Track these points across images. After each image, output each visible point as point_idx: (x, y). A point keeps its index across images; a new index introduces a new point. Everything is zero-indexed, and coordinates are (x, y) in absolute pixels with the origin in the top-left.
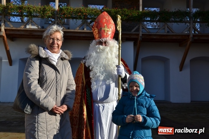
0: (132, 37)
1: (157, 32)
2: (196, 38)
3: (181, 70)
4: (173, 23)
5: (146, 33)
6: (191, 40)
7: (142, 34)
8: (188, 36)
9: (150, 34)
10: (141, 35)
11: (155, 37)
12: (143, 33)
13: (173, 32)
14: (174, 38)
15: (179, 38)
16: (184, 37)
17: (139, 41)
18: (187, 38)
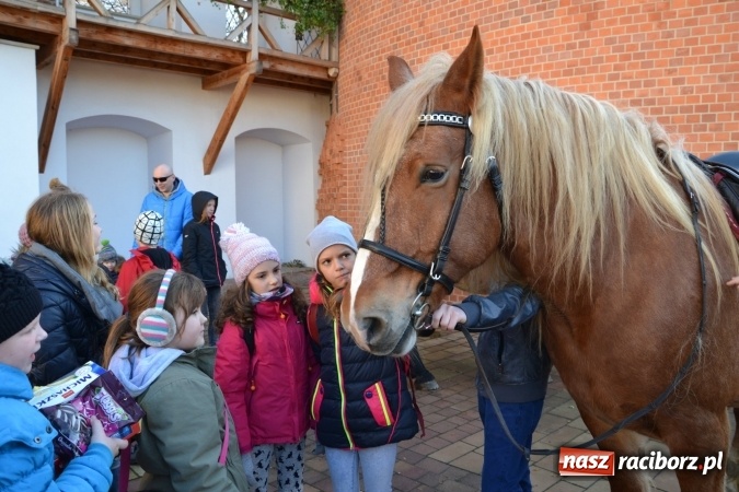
0: (31, 24)
1: (137, 23)
2: (266, 65)
3: (208, 171)
5: (93, 17)
6: (251, 69)
7: (79, 22)
8: (244, 53)
9: (110, 23)
10: (71, 22)
11: (128, 42)
12: (81, 18)
13: (196, 33)
14: (199, 53)
15: (215, 56)
16: (229, 54)
17: (66, 47)
18: (238, 59)
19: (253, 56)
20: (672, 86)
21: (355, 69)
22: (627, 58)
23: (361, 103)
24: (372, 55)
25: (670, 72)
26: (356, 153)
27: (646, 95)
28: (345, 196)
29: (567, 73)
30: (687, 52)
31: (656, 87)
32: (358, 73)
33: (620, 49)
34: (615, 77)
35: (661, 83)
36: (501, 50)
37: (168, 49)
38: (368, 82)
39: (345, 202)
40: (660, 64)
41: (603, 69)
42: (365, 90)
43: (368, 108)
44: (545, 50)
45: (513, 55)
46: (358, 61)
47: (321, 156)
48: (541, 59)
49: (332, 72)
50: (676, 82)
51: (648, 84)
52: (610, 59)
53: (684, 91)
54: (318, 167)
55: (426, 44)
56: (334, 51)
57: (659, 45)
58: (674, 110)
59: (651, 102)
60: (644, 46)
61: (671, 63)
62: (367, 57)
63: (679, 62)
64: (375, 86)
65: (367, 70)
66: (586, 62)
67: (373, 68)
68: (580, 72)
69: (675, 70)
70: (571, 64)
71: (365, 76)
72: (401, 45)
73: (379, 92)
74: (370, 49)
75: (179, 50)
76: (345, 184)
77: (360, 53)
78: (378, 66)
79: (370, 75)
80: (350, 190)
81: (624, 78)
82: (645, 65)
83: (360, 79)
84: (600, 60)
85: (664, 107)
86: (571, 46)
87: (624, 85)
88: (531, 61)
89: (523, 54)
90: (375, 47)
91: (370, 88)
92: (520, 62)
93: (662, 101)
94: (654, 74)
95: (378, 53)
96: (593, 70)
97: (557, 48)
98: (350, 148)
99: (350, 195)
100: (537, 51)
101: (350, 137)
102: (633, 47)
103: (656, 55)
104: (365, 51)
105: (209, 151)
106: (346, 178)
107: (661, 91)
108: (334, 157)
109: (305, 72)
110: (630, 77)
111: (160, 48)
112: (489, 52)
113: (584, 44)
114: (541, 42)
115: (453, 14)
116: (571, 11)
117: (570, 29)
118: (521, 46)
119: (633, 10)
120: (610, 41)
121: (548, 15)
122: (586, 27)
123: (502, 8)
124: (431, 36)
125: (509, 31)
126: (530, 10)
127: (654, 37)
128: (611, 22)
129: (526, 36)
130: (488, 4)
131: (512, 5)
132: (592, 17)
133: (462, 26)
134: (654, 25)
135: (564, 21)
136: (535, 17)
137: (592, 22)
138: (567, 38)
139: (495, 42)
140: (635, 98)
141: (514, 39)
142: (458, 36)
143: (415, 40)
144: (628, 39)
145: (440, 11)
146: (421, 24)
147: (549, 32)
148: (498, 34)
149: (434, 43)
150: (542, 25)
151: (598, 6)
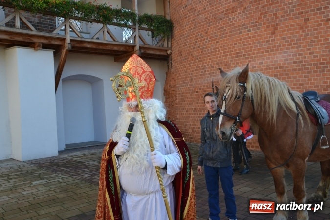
0: (54, 42)
1: (92, 38)
2: (142, 51)
4: (116, 27)
5: (76, 37)
7: (71, 40)
8: (133, 47)
9: (83, 39)
10: (68, 41)
11: (88, 46)
12: (72, 38)
13: (115, 41)
14: (116, 48)
15: (122, 49)
16: (127, 48)
17: (67, 50)
18: (131, 49)
19: (137, 48)
20: (309, 55)
21: (179, 51)
22: (291, 45)
23: (182, 65)
24: (186, 45)
25: (308, 50)
26: (181, 86)
27: (299, 59)
28: (177, 104)
29: (267, 52)
30: (315, 41)
31: (303, 56)
32: (181, 53)
33: (288, 41)
34: (286, 53)
35: (305, 54)
36: (240, 43)
37: (104, 48)
38: (185, 57)
39: (177, 107)
40: (304, 47)
41: (281, 50)
42: (184, 59)
43: (185, 67)
44: (258, 43)
45: (245, 45)
46: (180, 48)
47: (165, 87)
48: (256, 46)
49: (169, 52)
50: (311, 53)
51: (300, 55)
52: (283, 46)
53: (314, 57)
54: (163, 92)
55: (209, 41)
56: (170, 43)
57: (303, 39)
58: (311, 65)
59: (301, 62)
60: (297, 40)
61: (309, 46)
62: (184, 46)
63: (312, 45)
64: (188, 58)
65: (184, 51)
66: (274, 47)
67: (187, 51)
68: (272, 51)
69: (310, 49)
70: (269, 48)
71: (184, 54)
72: (199, 41)
73: (190, 61)
74: (185, 43)
75: (108, 48)
76: (177, 99)
77: (181, 44)
78: (189, 50)
79: (186, 54)
80: (179, 102)
81: (290, 53)
82: (297, 47)
83: (182, 55)
84: (280, 46)
85: (307, 63)
86: (268, 41)
87: (290, 55)
88: (252, 47)
89: (249, 44)
90: (187, 42)
91: (186, 59)
92: (248, 48)
93: (306, 61)
94: (302, 50)
95: (189, 44)
96: (277, 50)
97: (263, 42)
98: (178, 84)
99: (179, 104)
100: (254, 43)
101: (178, 79)
102: (293, 40)
103: (302, 43)
104: (183, 43)
106: (177, 97)
107: (305, 57)
108: (171, 88)
109: (158, 53)
110: (292, 52)
111: (101, 47)
112: (235, 44)
113: (273, 40)
114: (256, 40)
115: (219, 29)
116: (267, 27)
117: (267, 34)
118: (248, 41)
119: (292, 26)
120: (283, 38)
121: (258, 29)
122: (273, 33)
123: (240, 26)
124: (211, 38)
125: (243, 36)
126: (251, 27)
127: (301, 36)
128: (283, 31)
129: (250, 37)
130: (234, 24)
131: (243, 25)
132: (276, 29)
133: (223, 34)
134: (301, 31)
135: (265, 31)
136: (253, 30)
137: (276, 31)
138: (266, 38)
139: (237, 40)
140: (295, 60)
141: (245, 39)
142: (222, 38)
143: (204, 39)
144: (290, 37)
145: (214, 27)
146: (207, 33)
147: (259, 36)
148: (238, 37)
149: (212, 40)
150: (256, 33)
151: (277, 25)
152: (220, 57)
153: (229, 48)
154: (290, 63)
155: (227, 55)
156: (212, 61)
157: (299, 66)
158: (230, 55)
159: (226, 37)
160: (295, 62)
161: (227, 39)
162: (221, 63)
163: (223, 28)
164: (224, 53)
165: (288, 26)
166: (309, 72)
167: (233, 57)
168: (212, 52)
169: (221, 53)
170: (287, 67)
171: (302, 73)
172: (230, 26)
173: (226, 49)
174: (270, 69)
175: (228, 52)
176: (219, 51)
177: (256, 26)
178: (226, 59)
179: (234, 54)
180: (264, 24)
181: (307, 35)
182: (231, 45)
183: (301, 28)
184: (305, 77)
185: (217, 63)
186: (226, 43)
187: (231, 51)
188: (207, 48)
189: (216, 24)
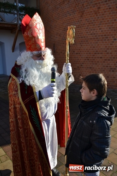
3: (13, 51)
6: (18, 29)
8: (16, 25)
13: (4, 21)
14: (6, 26)
15: (9, 26)
16: (13, 26)
19: (19, 25)
20: (99, 30)
22: (90, 23)
25: (99, 27)
27: (94, 32)
30: (102, 22)
31: (96, 30)
33: (88, 21)
34: (87, 28)
35: (97, 29)
36: (66, 22)
40: (97, 25)
41: (85, 26)
44: (74, 22)
48: (73, 24)
50: (100, 29)
51: (94, 30)
52: (86, 24)
53: (101, 31)
57: (97, 20)
58: (99, 36)
59: (95, 34)
60: (93, 21)
61: (99, 24)
63: (100, 24)
66: (82, 25)
68: (80, 27)
69: (100, 26)
70: (79, 25)
75: (2, 25)
81: (89, 28)
82: (93, 25)
84: (84, 24)
85: (97, 35)
86: (79, 21)
87: (89, 30)
94: (95, 27)
96: (83, 27)
97: (76, 22)
100: (72, 22)
102: (91, 21)
103: (96, 23)
105: (13, 47)
107: (97, 31)
110: (90, 28)
112: (64, 23)
113: (81, 21)
114: (73, 20)
115: (57, 14)
116: (79, 12)
117: (79, 17)
118: (69, 21)
119: (91, 12)
120: (86, 20)
121: (74, 14)
122: (82, 16)
123: (66, 12)
124: (54, 19)
125: (67, 18)
126: (71, 13)
127: (95, 18)
128: (86, 15)
129: (70, 19)
130: (63, 11)
131: (68, 12)
132: (83, 14)
133: (59, 17)
134: (95, 15)
135: (78, 15)
136: (72, 14)
137: (83, 15)
138: (78, 19)
139: (65, 21)
140: (91, 33)
141: (68, 20)
142: (58, 19)
143: (51, 20)
144: (90, 19)
145: (55, 13)
146: (52, 17)
147: (74, 18)
148: (65, 19)
149: (54, 21)
150: (73, 16)
151: (84, 11)
152: (57, 30)
153: (61, 26)
154: (89, 34)
155: (60, 30)
156: (54, 33)
157: (93, 36)
158: (62, 29)
159: (60, 19)
160: (91, 34)
161: (61, 20)
162: (58, 34)
163: (59, 13)
164: (59, 28)
165: (89, 12)
166: (98, 40)
167: (63, 31)
168: (54, 28)
169: (58, 28)
170: (87, 37)
171: (95, 41)
172: (62, 12)
173: (60, 26)
174: (79, 38)
175: (61, 28)
176: (57, 27)
177: (73, 12)
178: (60, 32)
179: (63, 29)
180: (77, 11)
181: (99, 18)
182: (62, 23)
183: (96, 13)
184: (96, 43)
185: (56, 34)
186: (60, 22)
187: (62, 27)
188: (52, 25)
189: (56, 11)
